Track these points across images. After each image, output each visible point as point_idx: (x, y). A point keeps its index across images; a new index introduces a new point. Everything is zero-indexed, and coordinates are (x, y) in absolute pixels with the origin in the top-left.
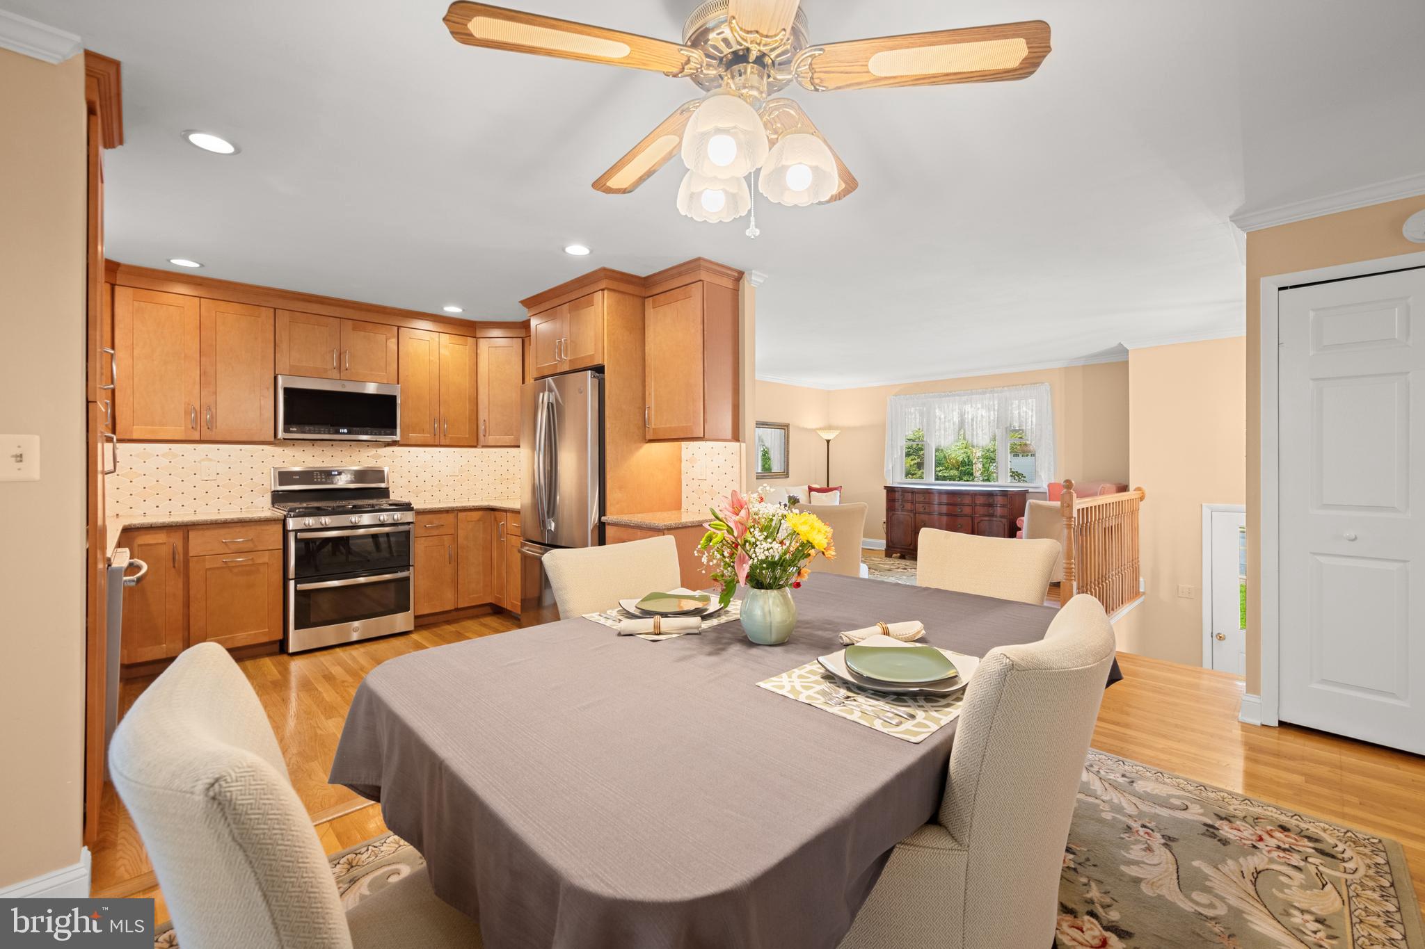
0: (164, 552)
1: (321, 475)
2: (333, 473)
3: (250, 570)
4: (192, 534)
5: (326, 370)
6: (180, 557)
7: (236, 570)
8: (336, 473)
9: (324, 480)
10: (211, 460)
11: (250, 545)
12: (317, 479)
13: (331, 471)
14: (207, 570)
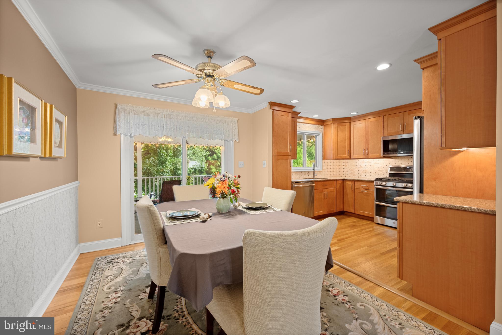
0: (351, 186)
1: (403, 169)
2: (408, 168)
3: (367, 194)
4: (356, 183)
5: (398, 132)
6: (353, 188)
7: (364, 194)
8: (409, 168)
9: (404, 170)
10: (376, 163)
11: (367, 188)
12: (402, 170)
13: (407, 167)
14: (358, 192)
